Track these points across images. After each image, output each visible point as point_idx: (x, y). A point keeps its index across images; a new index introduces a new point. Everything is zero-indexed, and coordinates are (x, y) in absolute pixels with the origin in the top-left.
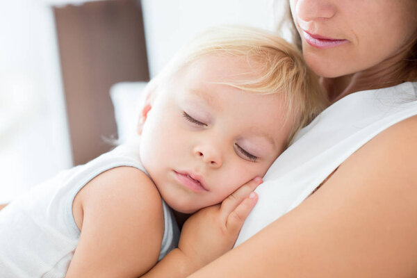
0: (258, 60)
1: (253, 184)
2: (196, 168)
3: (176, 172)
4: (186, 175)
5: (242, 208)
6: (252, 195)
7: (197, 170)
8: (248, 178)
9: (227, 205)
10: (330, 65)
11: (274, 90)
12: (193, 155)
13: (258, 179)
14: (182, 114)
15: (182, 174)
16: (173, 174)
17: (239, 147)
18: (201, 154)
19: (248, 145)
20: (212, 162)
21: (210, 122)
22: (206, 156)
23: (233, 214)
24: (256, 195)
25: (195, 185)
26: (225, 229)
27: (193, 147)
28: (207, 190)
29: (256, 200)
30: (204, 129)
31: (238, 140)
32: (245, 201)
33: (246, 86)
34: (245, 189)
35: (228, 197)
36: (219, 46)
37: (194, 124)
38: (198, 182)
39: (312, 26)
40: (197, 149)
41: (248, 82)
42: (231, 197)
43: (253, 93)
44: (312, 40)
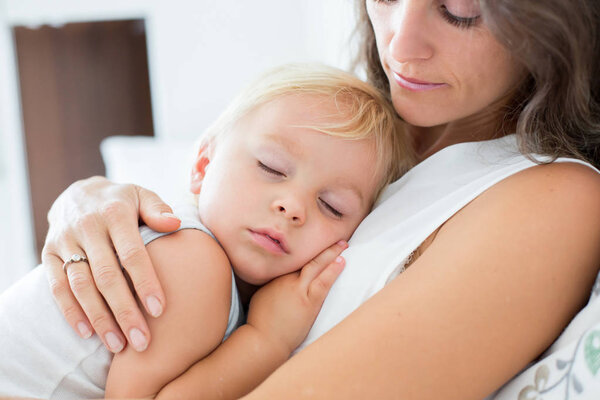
0: (344, 101)
1: (337, 248)
2: (276, 224)
3: (251, 231)
4: (265, 234)
5: (327, 274)
6: (339, 260)
7: (277, 227)
8: (332, 240)
9: (308, 272)
10: (425, 112)
11: (363, 135)
12: (272, 210)
13: (342, 243)
14: (255, 164)
15: (259, 233)
16: (248, 234)
17: (323, 201)
18: (282, 209)
19: (333, 199)
20: (295, 218)
21: (290, 173)
22: (289, 211)
23: (317, 281)
24: (343, 259)
25: (273, 246)
26: (306, 298)
27: (272, 201)
28: (287, 252)
29: (343, 265)
30: (283, 181)
31: (322, 193)
32: (331, 266)
33: (333, 130)
34: (329, 254)
35: (309, 262)
36: (297, 85)
37: (272, 175)
38: (277, 241)
39: (405, 69)
40: (278, 203)
41: (335, 126)
42: (313, 262)
43: (340, 137)
44: (404, 82)
